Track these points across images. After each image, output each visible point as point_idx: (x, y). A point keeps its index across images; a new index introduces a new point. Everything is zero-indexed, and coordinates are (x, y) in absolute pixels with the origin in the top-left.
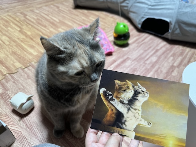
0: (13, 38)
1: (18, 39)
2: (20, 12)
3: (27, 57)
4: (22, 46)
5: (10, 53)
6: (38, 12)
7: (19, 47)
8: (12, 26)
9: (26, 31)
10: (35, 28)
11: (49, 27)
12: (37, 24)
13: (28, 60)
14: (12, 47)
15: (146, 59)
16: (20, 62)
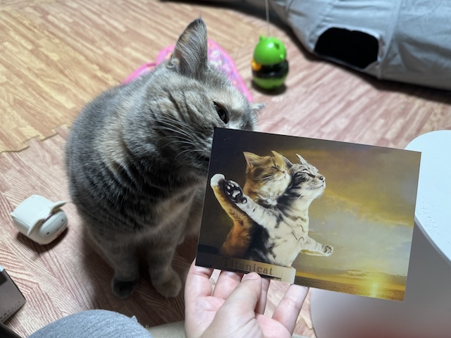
0: (17, 68)
1: (29, 69)
2: (31, 4)
3: (51, 113)
4: (38, 86)
5: (9, 103)
6: (75, 5)
7: (30, 89)
8: (12, 38)
9: (46, 53)
10: (68, 44)
11: (103, 43)
12: (73, 35)
13: (54, 120)
14: (15, 89)
15: (323, 122)
16: (33, 125)
